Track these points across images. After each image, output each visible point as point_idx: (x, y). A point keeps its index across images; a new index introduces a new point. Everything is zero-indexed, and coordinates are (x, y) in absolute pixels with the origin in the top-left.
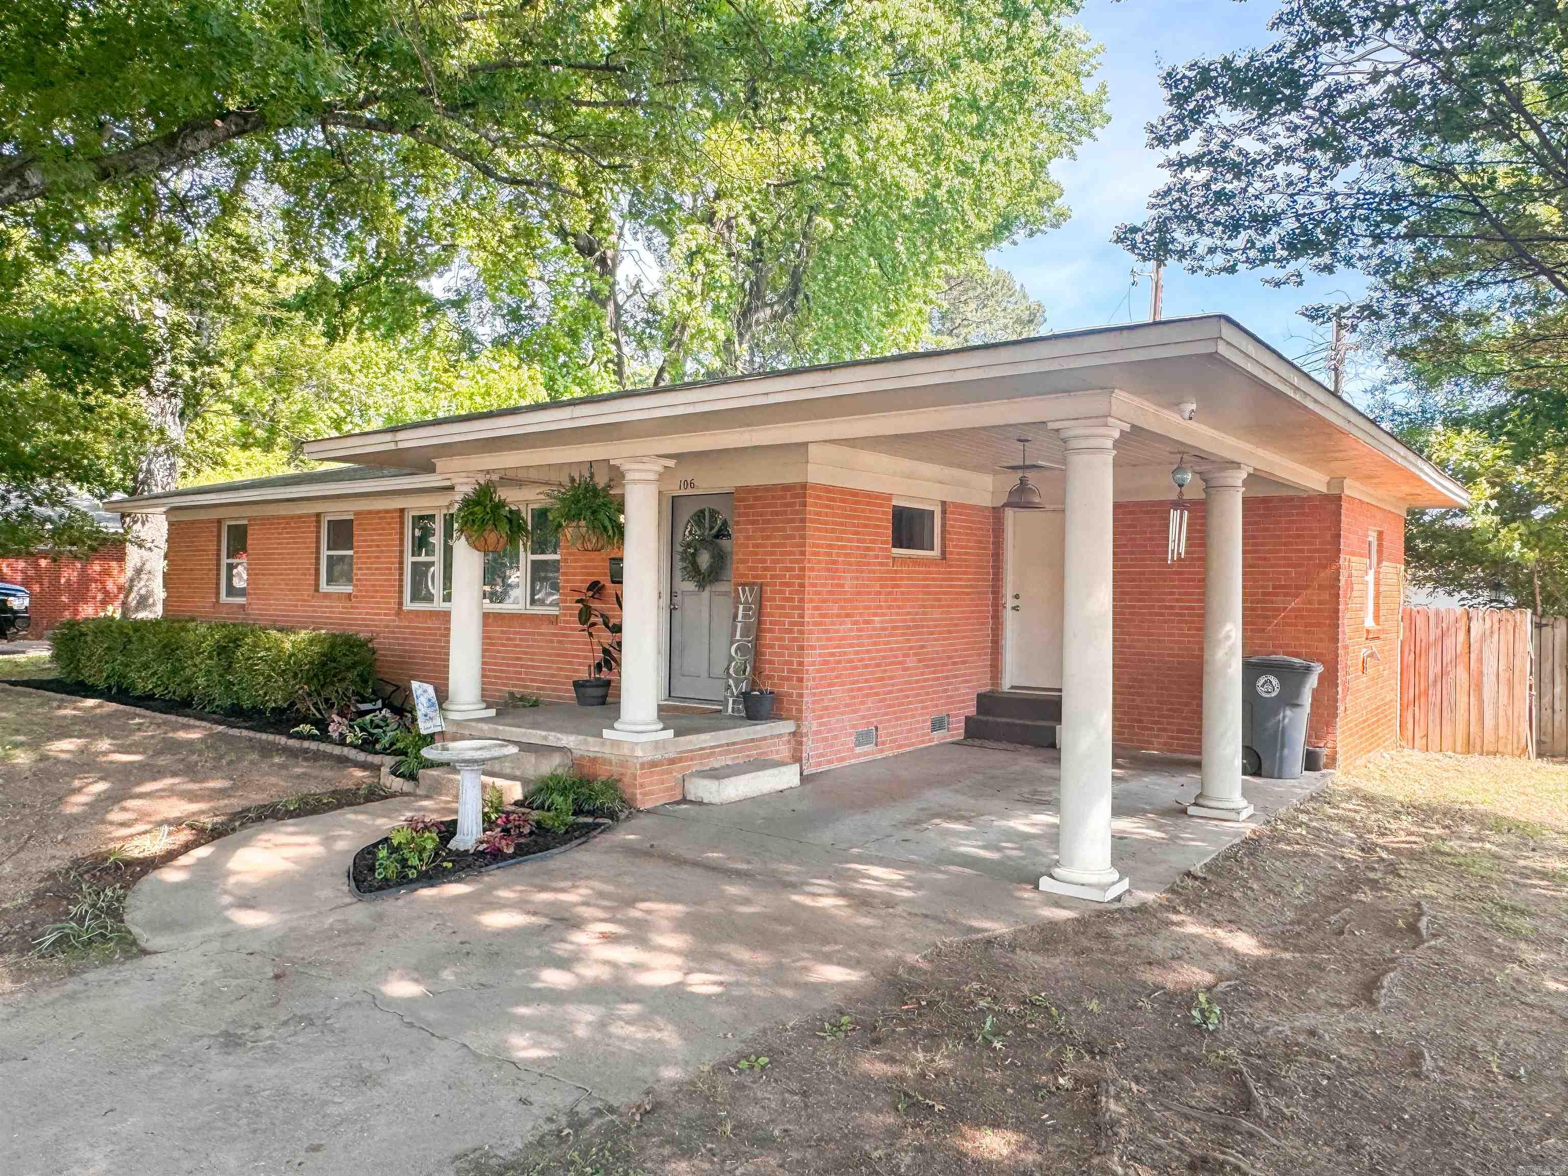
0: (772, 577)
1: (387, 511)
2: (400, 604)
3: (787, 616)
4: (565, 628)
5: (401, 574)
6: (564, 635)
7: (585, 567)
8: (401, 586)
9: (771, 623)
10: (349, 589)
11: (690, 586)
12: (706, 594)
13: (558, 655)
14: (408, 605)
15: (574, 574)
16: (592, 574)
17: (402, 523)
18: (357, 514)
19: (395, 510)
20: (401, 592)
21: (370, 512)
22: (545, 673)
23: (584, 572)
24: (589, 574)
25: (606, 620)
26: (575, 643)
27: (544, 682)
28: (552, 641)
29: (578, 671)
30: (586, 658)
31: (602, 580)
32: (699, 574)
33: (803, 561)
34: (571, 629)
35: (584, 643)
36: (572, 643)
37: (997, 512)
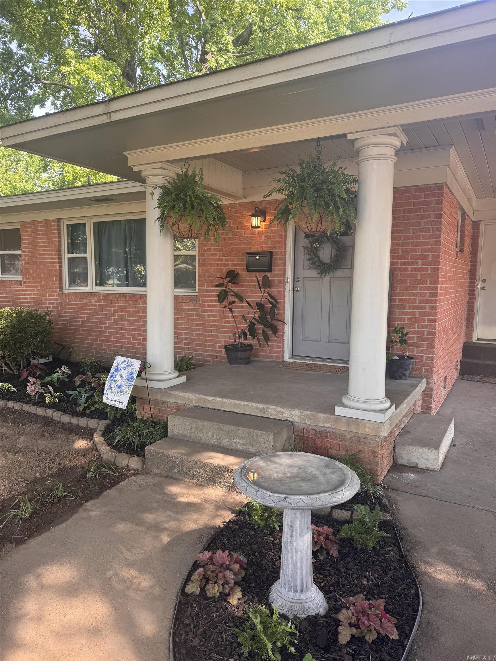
0: (403, 264)
1: (47, 221)
2: (61, 287)
3: (418, 295)
4: (203, 306)
5: (60, 267)
6: (203, 311)
7: (219, 260)
8: (61, 275)
9: (401, 301)
10: (20, 278)
11: (313, 273)
12: (326, 279)
13: (197, 325)
14: (67, 288)
15: (210, 265)
16: (227, 265)
17: (59, 230)
18: (23, 224)
19: (54, 220)
20: (61, 279)
21: (32, 222)
22: (186, 338)
23: (220, 264)
24: (224, 265)
25: (241, 299)
26: (212, 316)
27: (186, 344)
28: (192, 315)
29: (215, 336)
30: (222, 327)
31: (237, 270)
32: (322, 263)
33: (438, 250)
34: (209, 306)
35: (220, 316)
36: (209, 316)
37: (476, 224)
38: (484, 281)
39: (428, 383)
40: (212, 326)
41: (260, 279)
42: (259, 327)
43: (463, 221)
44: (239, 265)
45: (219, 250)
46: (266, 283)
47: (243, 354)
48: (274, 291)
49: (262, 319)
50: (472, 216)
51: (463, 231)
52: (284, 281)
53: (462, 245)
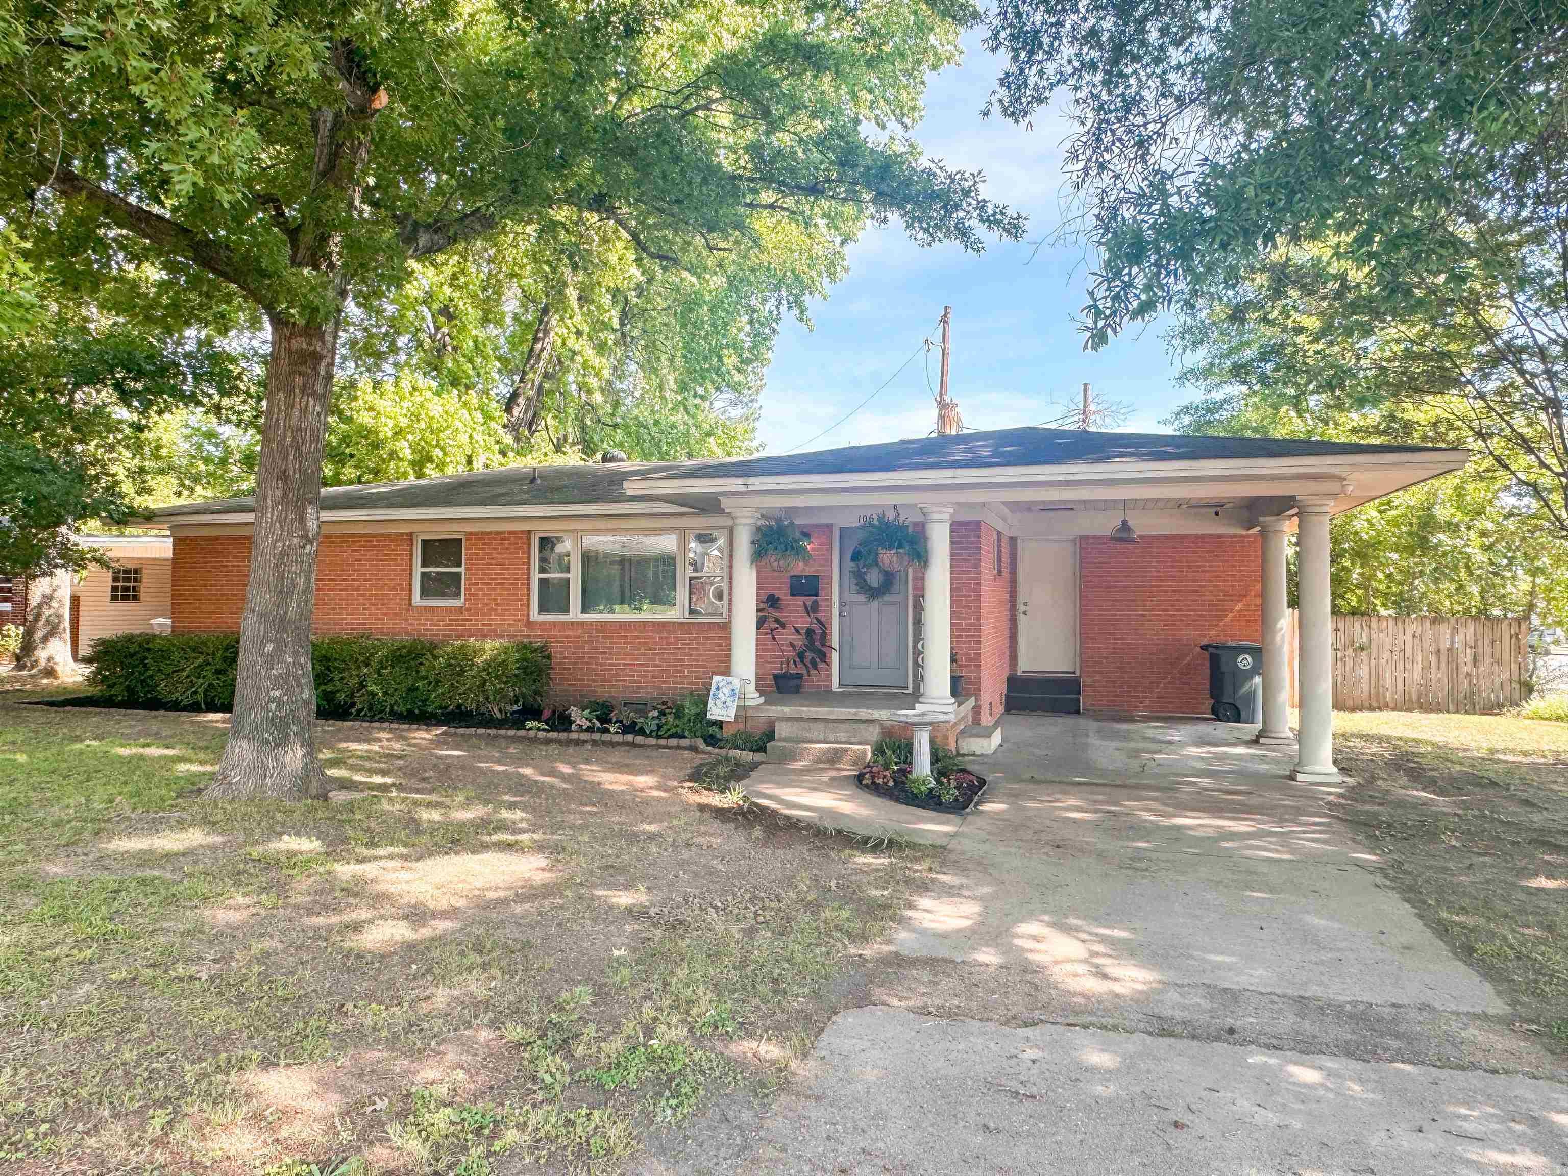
1: (510, 533)
2: (528, 615)
5: (528, 589)
8: (528, 600)
11: (862, 598)
12: (875, 604)
14: (536, 616)
17: (529, 544)
18: (468, 534)
19: (522, 532)
20: (528, 605)
21: (486, 534)
25: (783, 626)
31: (777, 593)
32: (871, 588)
33: (978, 578)
37: (1013, 540)
38: (1025, 604)
39: (977, 700)
41: (809, 604)
42: (809, 655)
43: (999, 541)
44: (781, 589)
46: (815, 607)
47: (793, 683)
48: (821, 615)
49: (810, 646)
50: (1007, 533)
51: (999, 552)
52: (830, 606)
53: (1000, 567)
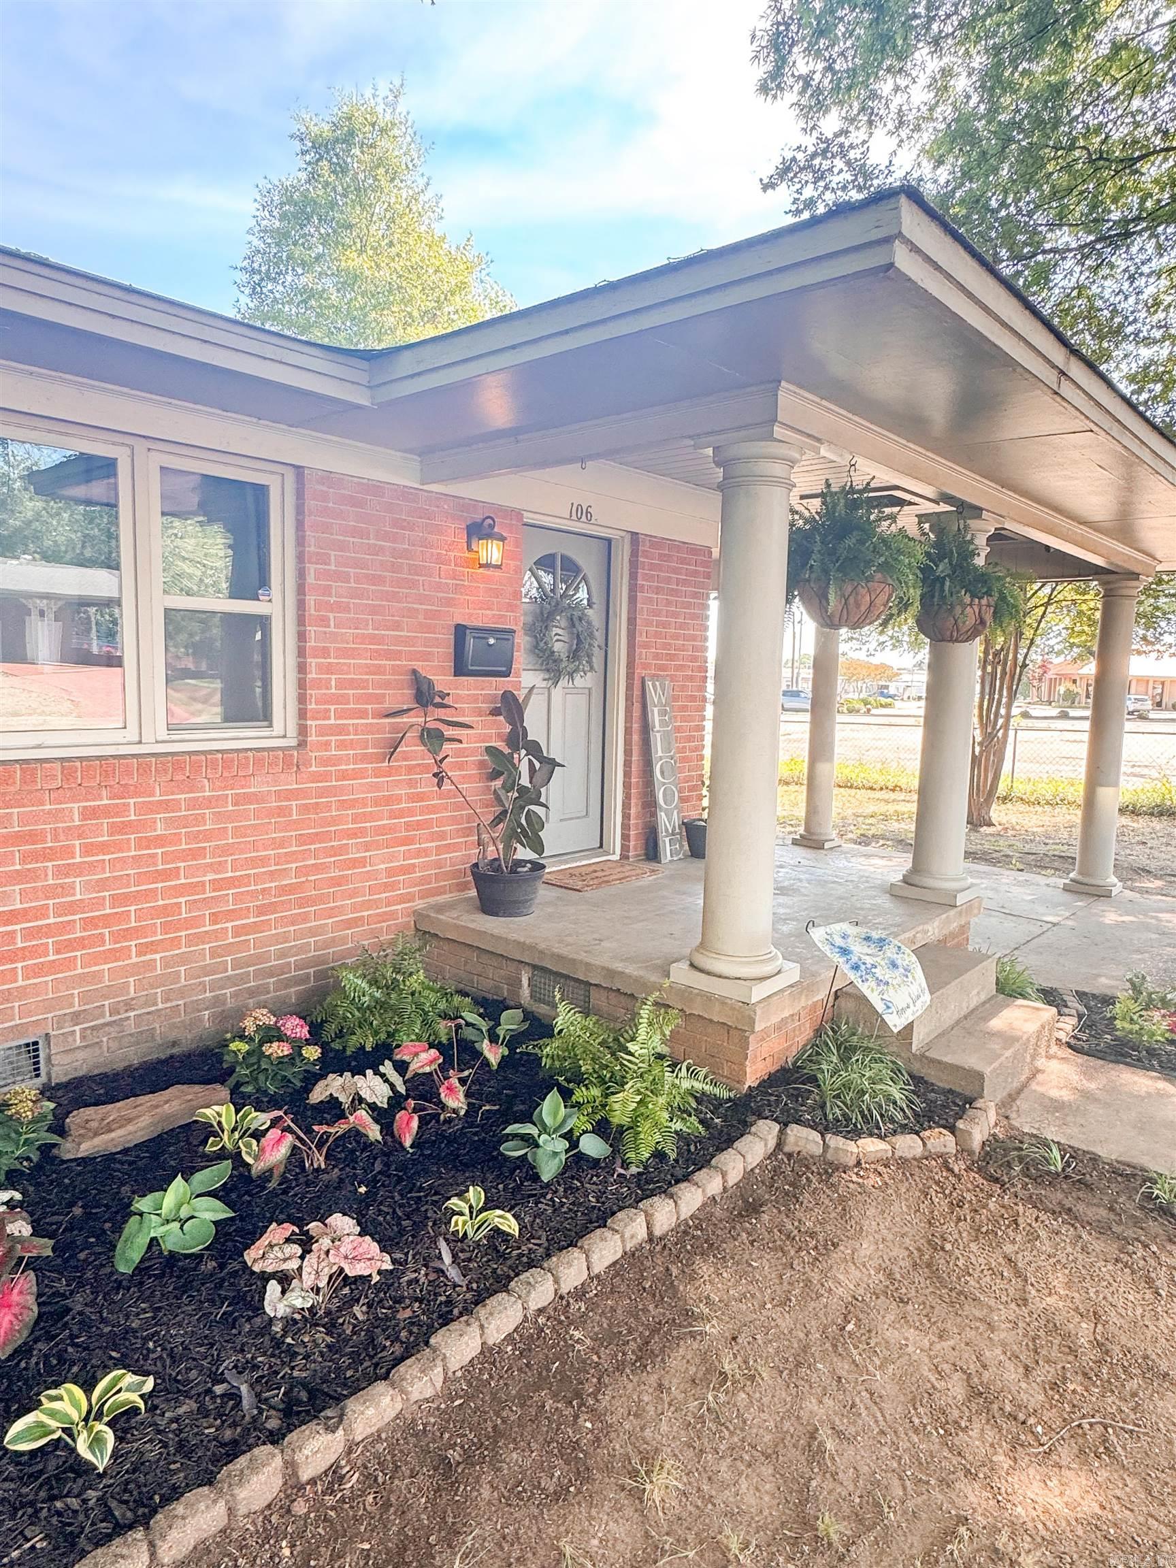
0: (676, 668)
3: (689, 719)
4: (324, 777)
22: (264, 890)
23: (376, 651)
24: (389, 655)
26: (352, 804)
27: (261, 911)
28: (281, 811)
29: (362, 862)
30: (380, 830)
31: (423, 669)
32: (554, 660)
34: (344, 776)
35: (377, 802)
36: (343, 805)
40: (353, 834)
44: (426, 657)
45: (374, 611)
